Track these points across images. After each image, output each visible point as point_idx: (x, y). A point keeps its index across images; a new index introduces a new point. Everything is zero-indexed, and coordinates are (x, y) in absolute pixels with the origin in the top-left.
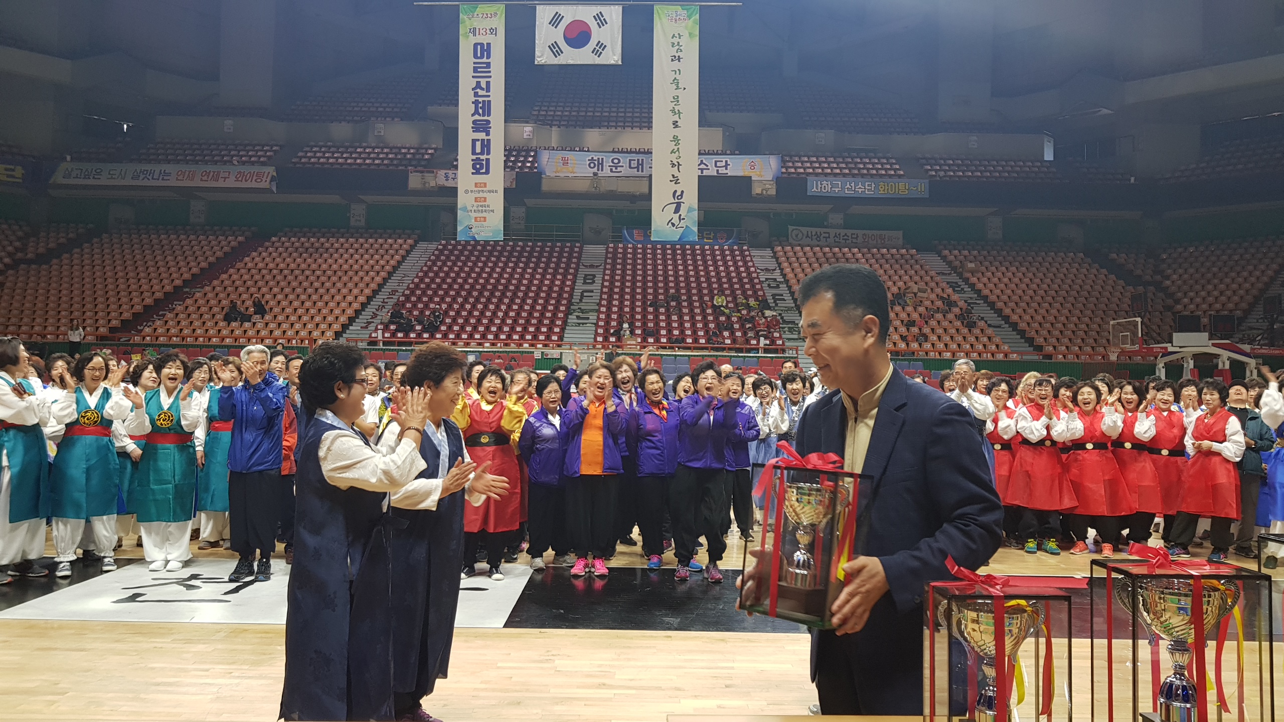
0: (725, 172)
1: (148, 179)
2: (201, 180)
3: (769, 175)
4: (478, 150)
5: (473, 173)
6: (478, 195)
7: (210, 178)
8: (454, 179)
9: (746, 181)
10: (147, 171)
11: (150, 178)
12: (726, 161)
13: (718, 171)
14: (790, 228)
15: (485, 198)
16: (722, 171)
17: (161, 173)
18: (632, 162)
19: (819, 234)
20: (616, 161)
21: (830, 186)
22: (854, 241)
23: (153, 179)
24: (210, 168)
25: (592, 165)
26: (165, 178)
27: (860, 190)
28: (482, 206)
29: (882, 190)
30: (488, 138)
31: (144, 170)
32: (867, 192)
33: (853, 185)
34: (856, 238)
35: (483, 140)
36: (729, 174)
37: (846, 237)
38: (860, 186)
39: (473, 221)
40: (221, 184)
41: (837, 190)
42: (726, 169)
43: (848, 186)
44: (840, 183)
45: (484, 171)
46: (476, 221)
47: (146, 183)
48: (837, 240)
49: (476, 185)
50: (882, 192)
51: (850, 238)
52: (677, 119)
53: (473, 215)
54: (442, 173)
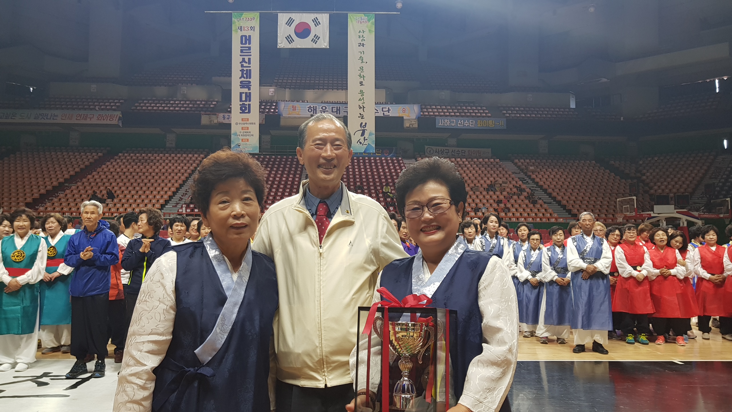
0: (388, 114)
1: (44, 119)
2: (77, 119)
3: (413, 116)
4: (244, 99)
5: (240, 113)
6: (243, 126)
7: (82, 118)
8: (228, 118)
9: (401, 119)
10: (43, 114)
11: (45, 118)
12: (389, 108)
13: (384, 113)
14: (426, 147)
15: (248, 128)
16: (386, 113)
17: (52, 115)
18: (334, 108)
19: (442, 150)
20: (324, 108)
21: (449, 122)
22: (463, 154)
23: (47, 119)
24: (82, 112)
25: (310, 110)
26: (55, 118)
27: (467, 125)
28: (246, 132)
29: (479, 124)
30: (249, 91)
31: (42, 114)
32: (470, 126)
33: (462, 121)
34: (464, 153)
35: (246, 93)
36: (390, 116)
37: (458, 152)
38: (466, 122)
39: (241, 141)
40: (88, 122)
41: (453, 124)
42: (389, 112)
43: (460, 122)
44: (455, 120)
45: (247, 111)
46: (242, 141)
47: (43, 121)
48: (453, 154)
49: (242, 119)
50: (479, 126)
51: (461, 152)
52: (363, 81)
53: (241, 137)
54: (221, 115)
